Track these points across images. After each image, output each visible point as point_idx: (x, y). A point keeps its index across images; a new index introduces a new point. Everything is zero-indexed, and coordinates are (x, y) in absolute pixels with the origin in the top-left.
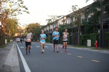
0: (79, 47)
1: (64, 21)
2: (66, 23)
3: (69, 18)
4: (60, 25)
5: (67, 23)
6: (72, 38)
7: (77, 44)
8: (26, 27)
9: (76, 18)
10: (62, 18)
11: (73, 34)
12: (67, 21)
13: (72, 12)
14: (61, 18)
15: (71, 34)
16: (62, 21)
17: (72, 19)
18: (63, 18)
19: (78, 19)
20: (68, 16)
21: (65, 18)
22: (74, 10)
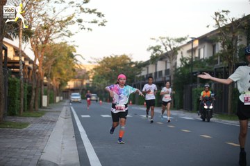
0: (230, 119)
1: (193, 51)
2: (197, 55)
3: (206, 45)
5: (202, 57)
7: (226, 111)
8: (97, 64)
9: (223, 47)
10: (188, 43)
11: (215, 85)
12: (202, 51)
14: (184, 43)
16: (188, 51)
17: (214, 47)
18: (191, 42)
19: (229, 48)
20: (203, 40)
21: (196, 43)
22: (220, 23)
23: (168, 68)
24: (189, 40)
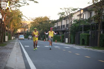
0: (99, 49)
1: (80, 15)
3: (87, 12)
4: (75, 21)
5: (85, 18)
6: (90, 37)
7: (96, 45)
9: (96, 12)
11: (91, 32)
12: (85, 15)
13: (92, 4)
14: (76, 11)
15: (89, 32)
16: (78, 15)
17: (91, 13)
18: (80, 11)
19: (99, 14)
20: (85, 10)
21: (82, 11)
22: (95, 1)
23: (68, 23)
24: (79, 10)
